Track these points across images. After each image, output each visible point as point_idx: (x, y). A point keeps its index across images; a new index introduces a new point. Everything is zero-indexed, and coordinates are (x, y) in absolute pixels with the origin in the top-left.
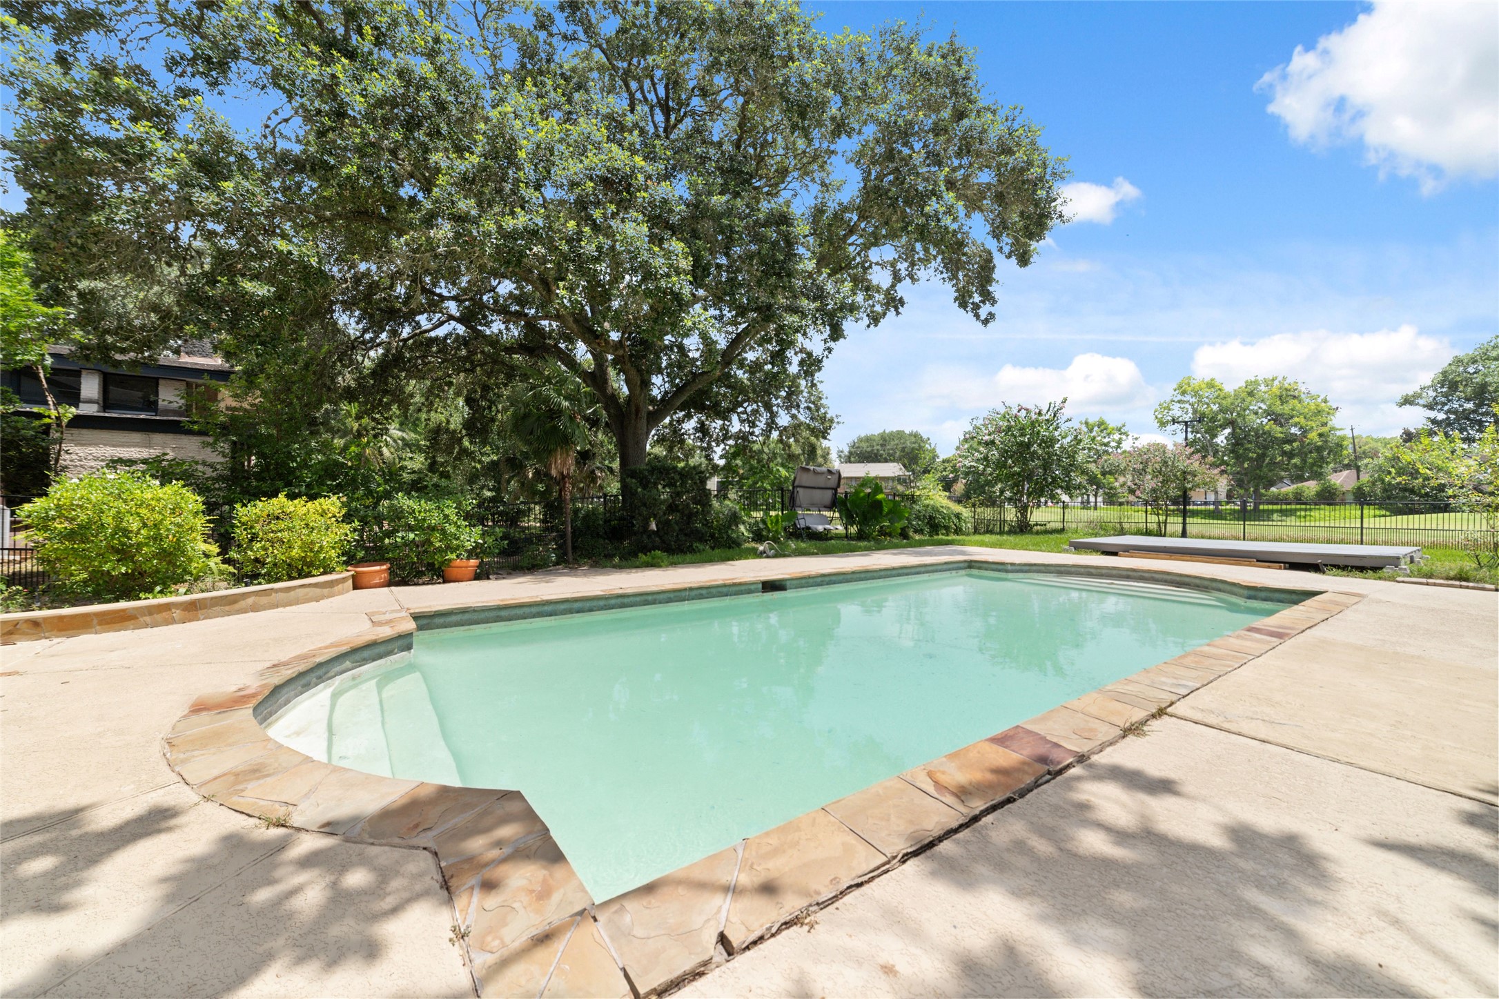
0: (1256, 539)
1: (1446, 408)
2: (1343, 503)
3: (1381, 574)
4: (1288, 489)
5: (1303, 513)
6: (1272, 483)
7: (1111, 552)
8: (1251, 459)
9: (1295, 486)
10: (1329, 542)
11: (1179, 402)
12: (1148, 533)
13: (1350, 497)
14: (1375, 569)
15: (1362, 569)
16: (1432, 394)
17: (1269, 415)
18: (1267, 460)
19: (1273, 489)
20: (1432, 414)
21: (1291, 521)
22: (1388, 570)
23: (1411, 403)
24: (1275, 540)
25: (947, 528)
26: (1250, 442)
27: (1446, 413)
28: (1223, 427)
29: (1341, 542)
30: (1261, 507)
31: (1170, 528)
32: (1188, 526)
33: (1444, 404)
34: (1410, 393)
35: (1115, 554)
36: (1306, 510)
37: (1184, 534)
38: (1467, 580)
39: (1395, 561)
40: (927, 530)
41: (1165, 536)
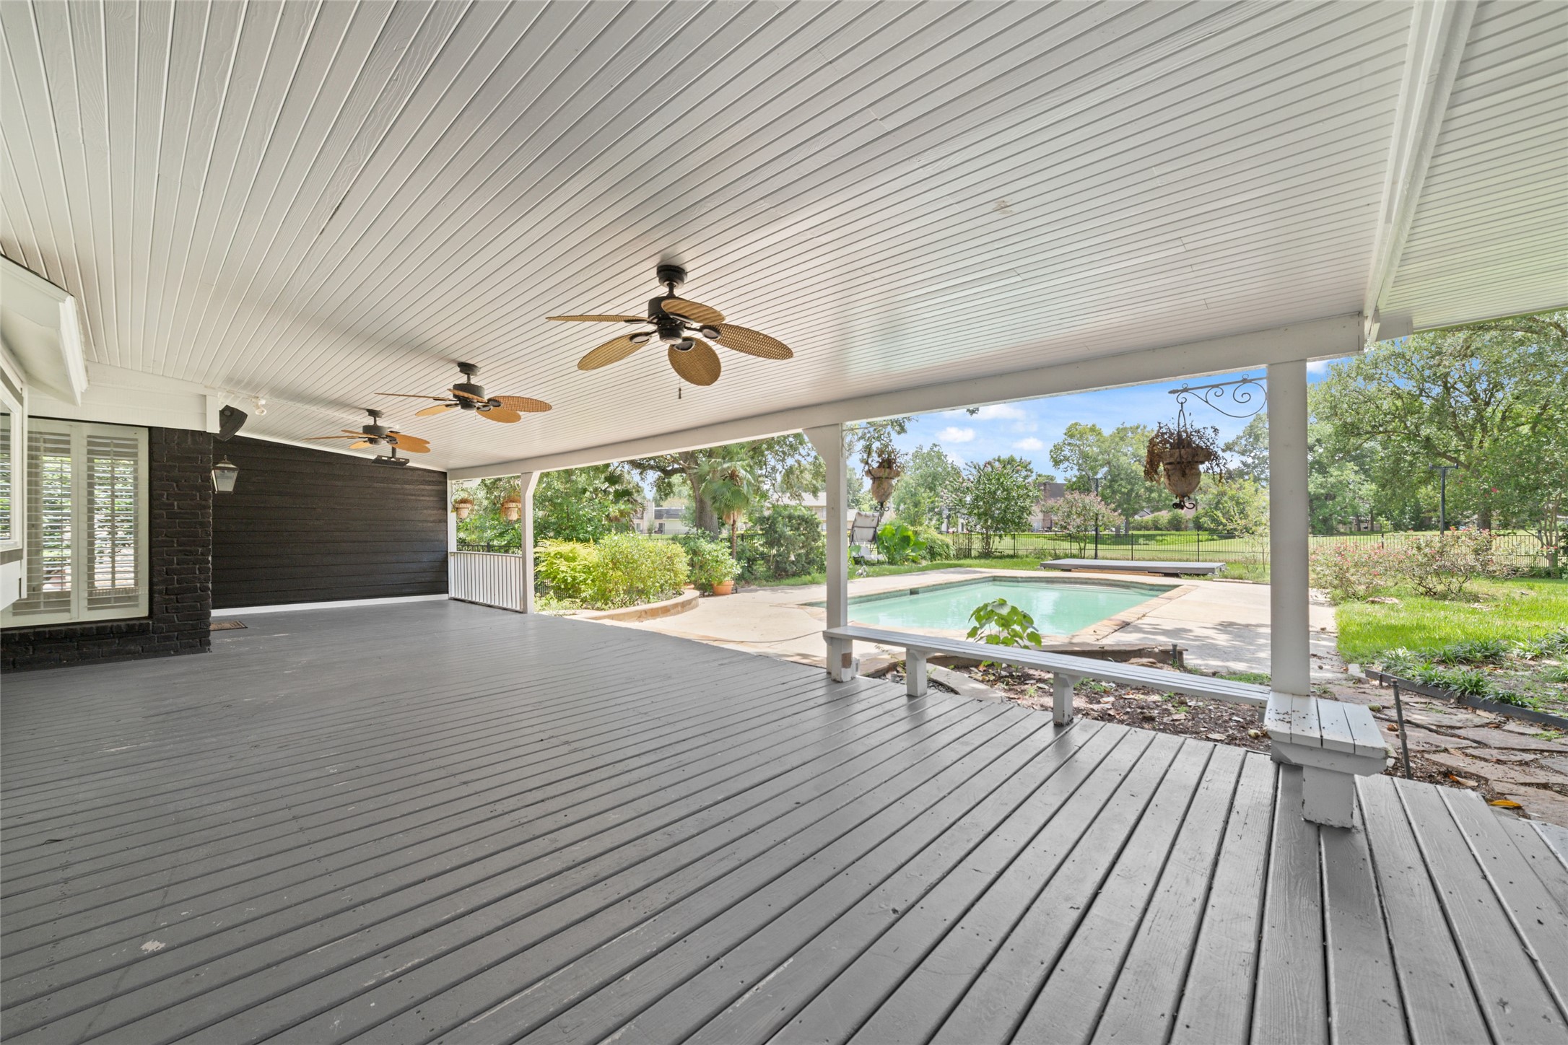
0: (1139, 560)
1: (1253, 454)
2: (1186, 528)
3: (1206, 577)
4: (1148, 518)
5: (1161, 538)
6: (1136, 512)
7: (1067, 569)
8: (1123, 493)
9: (1152, 515)
10: (1180, 560)
11: (1069, 444)
12: (1073, 556)
13: (1191, 525)
14: (1204, 575)
15: (1198, 575)
16: (1243, 442)
17: (1135, 457)
18: (1134, 494)
19: (1137, 517)
20: (1244, 459)
21: (1153, 545)
22: (1210, 575)
23: (1230, 449)
24: (1150, 560)
25: (940, 555)
26: (1122, 479)
27: (1253, 458)
28: (1102, 466)
29: (1188, 560)
30: (1130, 532)
31: (1088, 553)
32: (1098, 552)
33: (1251, 452)
34: (1231, 441)
35: (1070, 571)
36: (1162, 535)
37: (1096, 557)
38: (1242, 579)
39: (1212, 570)
40: (928, 557)
41: (1084, 558)
